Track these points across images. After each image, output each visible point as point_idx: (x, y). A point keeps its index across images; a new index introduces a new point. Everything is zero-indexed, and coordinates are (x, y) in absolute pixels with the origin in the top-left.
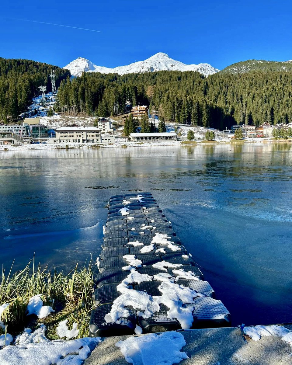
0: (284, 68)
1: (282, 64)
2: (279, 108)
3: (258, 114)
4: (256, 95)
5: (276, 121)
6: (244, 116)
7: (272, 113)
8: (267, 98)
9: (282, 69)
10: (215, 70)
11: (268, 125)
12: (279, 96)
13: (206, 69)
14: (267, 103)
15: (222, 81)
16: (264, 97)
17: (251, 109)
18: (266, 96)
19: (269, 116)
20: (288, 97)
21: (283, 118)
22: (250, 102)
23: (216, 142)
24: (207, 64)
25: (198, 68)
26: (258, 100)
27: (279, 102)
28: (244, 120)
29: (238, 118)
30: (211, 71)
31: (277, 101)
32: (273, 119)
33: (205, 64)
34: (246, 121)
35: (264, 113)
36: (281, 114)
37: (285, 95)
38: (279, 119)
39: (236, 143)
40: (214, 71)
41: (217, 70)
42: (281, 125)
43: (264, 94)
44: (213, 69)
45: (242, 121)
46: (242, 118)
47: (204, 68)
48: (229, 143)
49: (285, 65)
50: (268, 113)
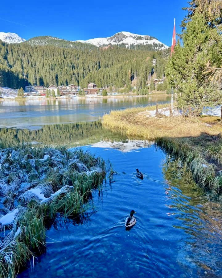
0: (71, 46)
1: (70, 43)
2: (61, 75)
3: (47, 78)
4: (45, 64)
5: (59, 84)
6: (36, 79)
7: (57, 78)
8: (53, 67)
9: (70, 46)
10: (23, 40)
11: (54, 86)
12: (61, 66)
13: (14, 38)
14: (53, 70)
15: (19, 50)
16: (50, 65)
17: (42, 73)
18: (52, 65)
19: (55, 80)
20: (67, 67)
21: (64, 82)
22: (40, 68)
23: (4, 99)
24: (15, 34)
25: (7, 36)
26: (47, 67)
27: (61, 70)
28: (36, 82)
29: (31, 80)
30: (19, 40)
31: (59, 69)
32: (57, 82)
33: (13, 34)
34: (38, 83)
35: (51, 77)
36: (63, 79)
37: (65, 66)
38: (62, 83)
39: (19, 100)
40: (21, 40)
41: (24, 39)
42: (62, 87)
43: (50, 64)
44: (20, 38)
45: (34, 82)
46: (34, 80)
47: (12, 37)
48: (14, 100)
49: (72, 43)
50: (54, 77)
